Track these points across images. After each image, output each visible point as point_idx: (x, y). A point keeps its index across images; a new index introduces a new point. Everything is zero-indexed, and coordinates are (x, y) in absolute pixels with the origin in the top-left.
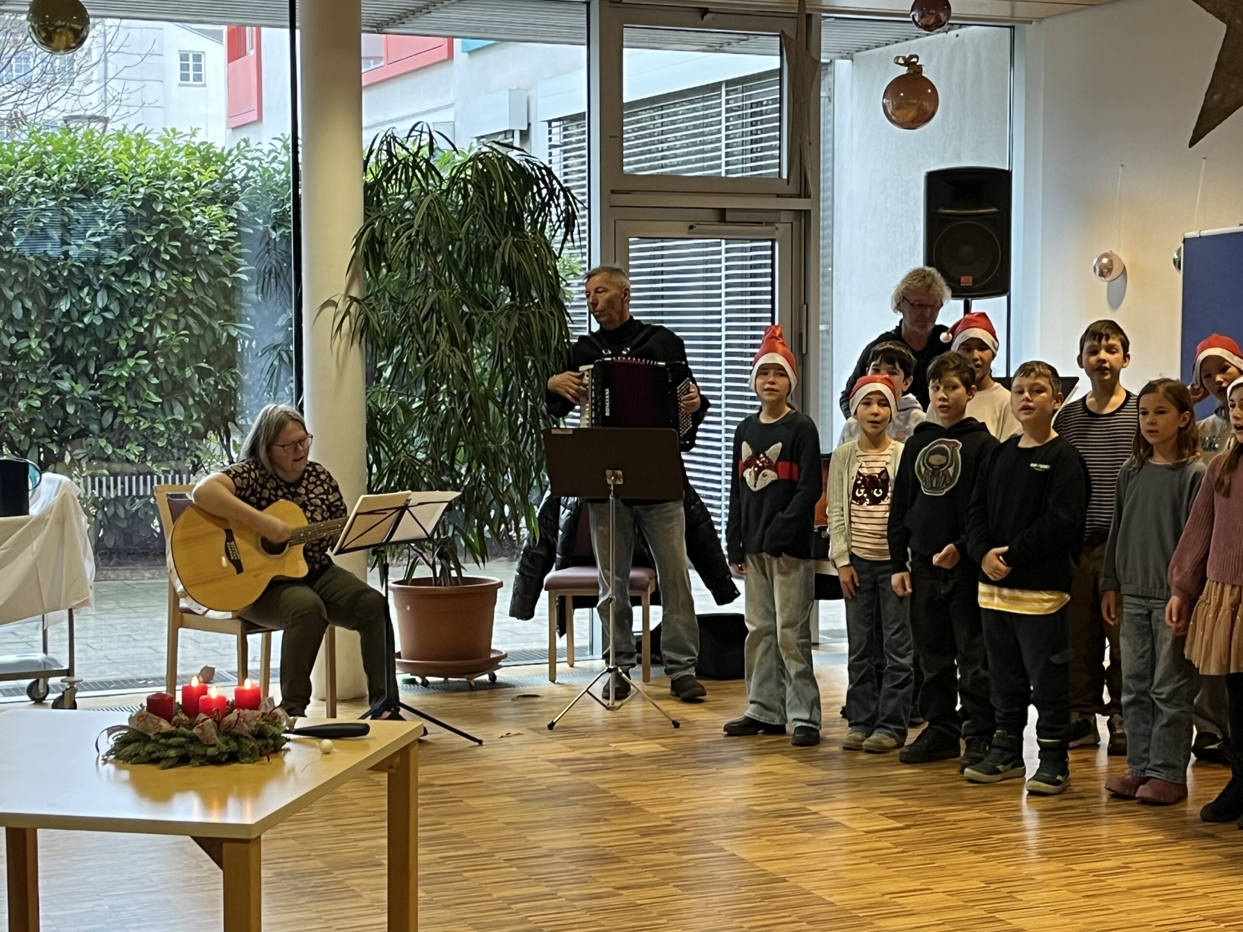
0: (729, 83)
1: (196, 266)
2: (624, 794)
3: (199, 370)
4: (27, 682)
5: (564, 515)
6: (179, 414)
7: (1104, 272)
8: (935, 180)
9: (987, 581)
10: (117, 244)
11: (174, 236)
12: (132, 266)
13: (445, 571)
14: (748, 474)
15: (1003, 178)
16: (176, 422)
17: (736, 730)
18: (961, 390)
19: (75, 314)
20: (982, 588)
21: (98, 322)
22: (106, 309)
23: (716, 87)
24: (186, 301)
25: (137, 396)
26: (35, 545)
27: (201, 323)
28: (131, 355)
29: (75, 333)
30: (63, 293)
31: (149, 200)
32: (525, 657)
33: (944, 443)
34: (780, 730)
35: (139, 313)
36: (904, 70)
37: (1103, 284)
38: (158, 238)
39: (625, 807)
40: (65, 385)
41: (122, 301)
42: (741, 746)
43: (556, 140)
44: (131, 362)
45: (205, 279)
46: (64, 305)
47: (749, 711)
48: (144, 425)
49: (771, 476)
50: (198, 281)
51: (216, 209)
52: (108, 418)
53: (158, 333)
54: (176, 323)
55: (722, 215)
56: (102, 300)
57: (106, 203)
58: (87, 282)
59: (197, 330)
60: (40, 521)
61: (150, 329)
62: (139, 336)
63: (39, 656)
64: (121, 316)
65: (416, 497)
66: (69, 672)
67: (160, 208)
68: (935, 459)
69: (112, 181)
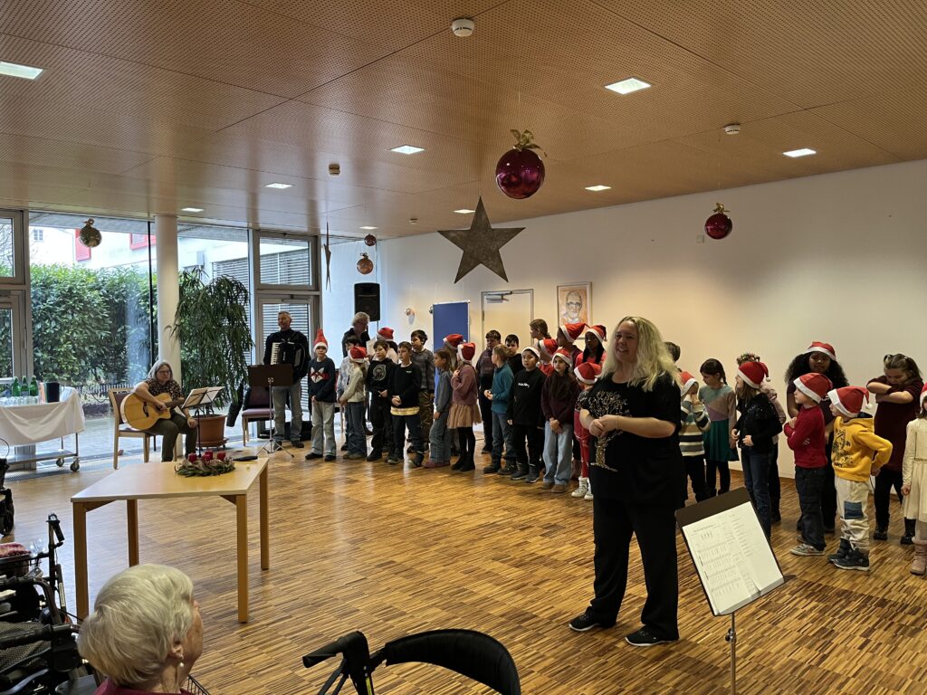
0: (280, 253)
1: (89, 312)
2: (287, 478)
3: (90, 348)
4: (56, 460)
5: (245, 392)
6: (83, 363)
7: (408, 314)
8: (357, 287)
9: (394, 406)
10: (58, 304)
11: (81, 301)
12: (64, 312)
13: (208, 412)
14: (313, 378)
15: (377, 286)
16: (82, 367)
17: (311, 457)
18: (383, 350)
19: (43, 329)
20: (392, 408)
21: (52, 332)
22: (55, 327)
23: (276, 254)
24: (85, 324)
25: (66, 357)
26: (63, 411)
27: (91, 331)
28: (65, 343)
29: (43, 336)
30: (38, 322)
31: (70, 289)
32: (237, 438)
33: (380, 366)
34: (321, 456)
35: (68, 329)
36: (363, 257)
37: (407, 317)
38: (74, 302)
39: (289, 482)
40: (39, 354)
41: (61, 325)
42: (312, 462)
43: (215, 269)
44: (65, 346)
45: (92, 316)
46: (39, 326)
47: (313, 451)
48: (70, 368)
49: (321, 378)
50: (90, 317)
51: (96, 292)
52: (56, 366)
53: (75, 335)
54: (81, 332)
55: (292, 297)
56: (53, 324)
57: (54, 290)
58: (47, 318)
59: (89, 334)
60: (65, 403)
61: (72, 334)
62: (67, 337)
63: (60, 450)
64: (61, 330)
65: (209, 389)
66: (76, 455)
67: (75, 292)
68: (378, 371)
69: (57, 282)
